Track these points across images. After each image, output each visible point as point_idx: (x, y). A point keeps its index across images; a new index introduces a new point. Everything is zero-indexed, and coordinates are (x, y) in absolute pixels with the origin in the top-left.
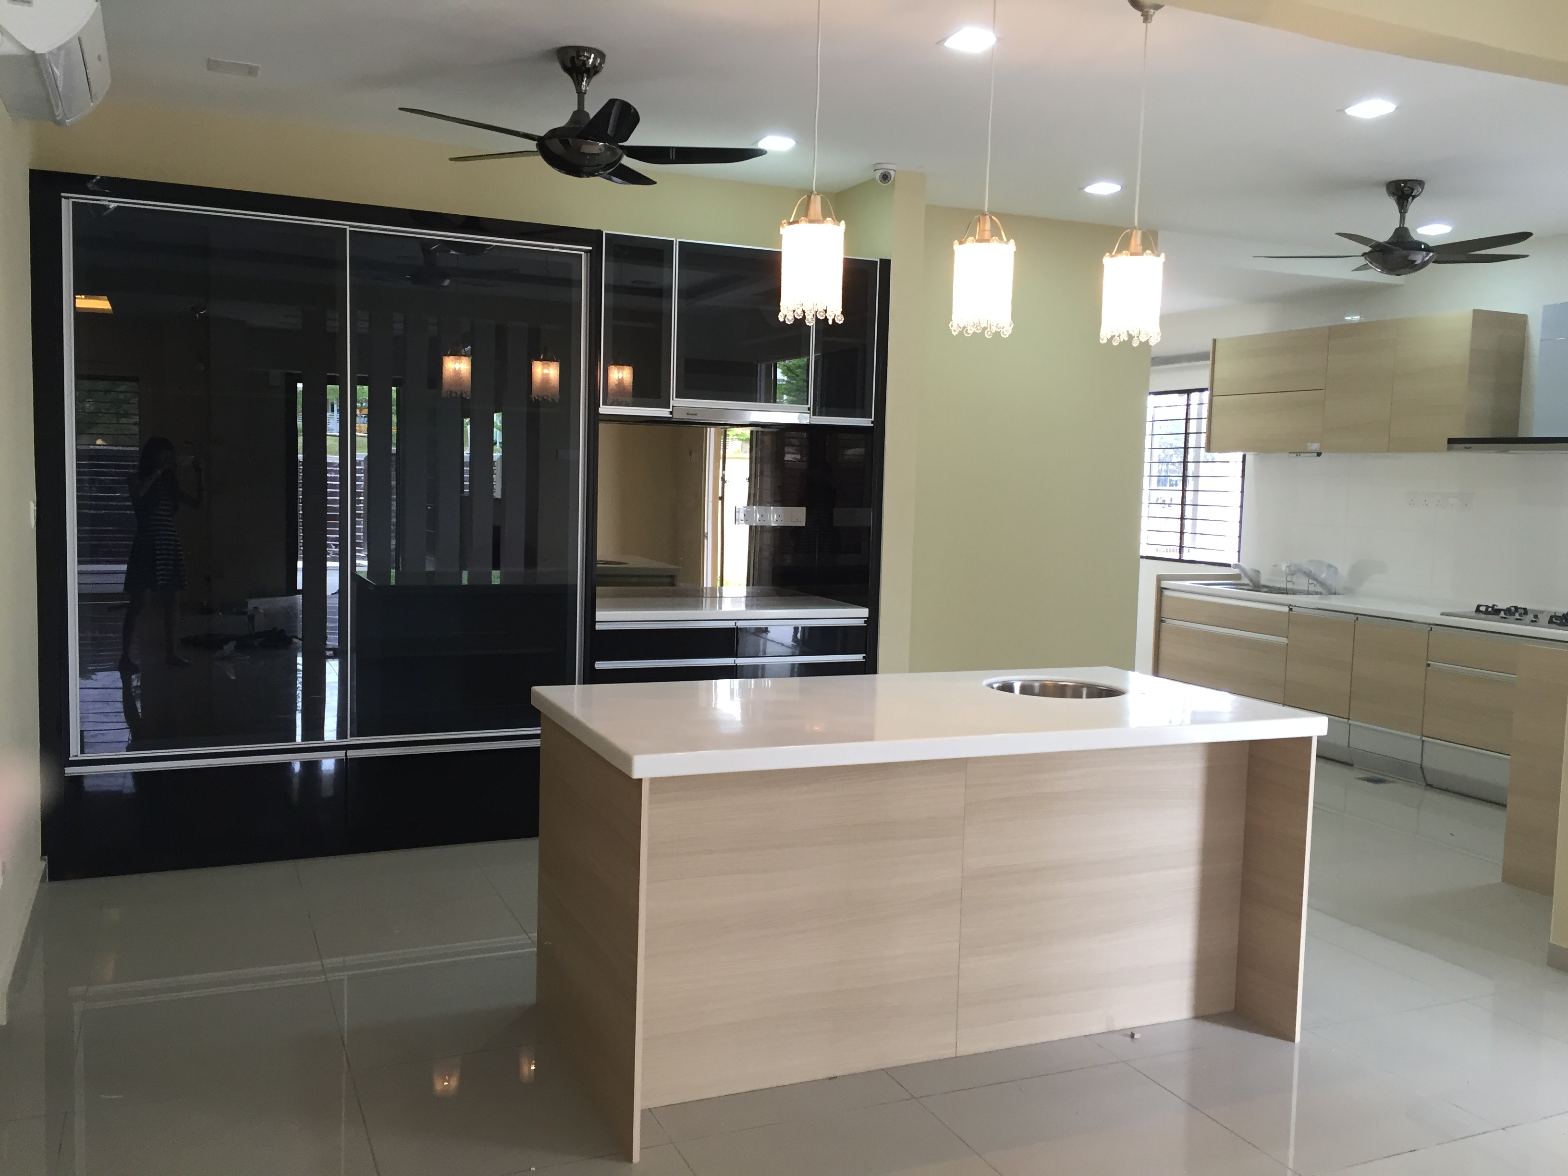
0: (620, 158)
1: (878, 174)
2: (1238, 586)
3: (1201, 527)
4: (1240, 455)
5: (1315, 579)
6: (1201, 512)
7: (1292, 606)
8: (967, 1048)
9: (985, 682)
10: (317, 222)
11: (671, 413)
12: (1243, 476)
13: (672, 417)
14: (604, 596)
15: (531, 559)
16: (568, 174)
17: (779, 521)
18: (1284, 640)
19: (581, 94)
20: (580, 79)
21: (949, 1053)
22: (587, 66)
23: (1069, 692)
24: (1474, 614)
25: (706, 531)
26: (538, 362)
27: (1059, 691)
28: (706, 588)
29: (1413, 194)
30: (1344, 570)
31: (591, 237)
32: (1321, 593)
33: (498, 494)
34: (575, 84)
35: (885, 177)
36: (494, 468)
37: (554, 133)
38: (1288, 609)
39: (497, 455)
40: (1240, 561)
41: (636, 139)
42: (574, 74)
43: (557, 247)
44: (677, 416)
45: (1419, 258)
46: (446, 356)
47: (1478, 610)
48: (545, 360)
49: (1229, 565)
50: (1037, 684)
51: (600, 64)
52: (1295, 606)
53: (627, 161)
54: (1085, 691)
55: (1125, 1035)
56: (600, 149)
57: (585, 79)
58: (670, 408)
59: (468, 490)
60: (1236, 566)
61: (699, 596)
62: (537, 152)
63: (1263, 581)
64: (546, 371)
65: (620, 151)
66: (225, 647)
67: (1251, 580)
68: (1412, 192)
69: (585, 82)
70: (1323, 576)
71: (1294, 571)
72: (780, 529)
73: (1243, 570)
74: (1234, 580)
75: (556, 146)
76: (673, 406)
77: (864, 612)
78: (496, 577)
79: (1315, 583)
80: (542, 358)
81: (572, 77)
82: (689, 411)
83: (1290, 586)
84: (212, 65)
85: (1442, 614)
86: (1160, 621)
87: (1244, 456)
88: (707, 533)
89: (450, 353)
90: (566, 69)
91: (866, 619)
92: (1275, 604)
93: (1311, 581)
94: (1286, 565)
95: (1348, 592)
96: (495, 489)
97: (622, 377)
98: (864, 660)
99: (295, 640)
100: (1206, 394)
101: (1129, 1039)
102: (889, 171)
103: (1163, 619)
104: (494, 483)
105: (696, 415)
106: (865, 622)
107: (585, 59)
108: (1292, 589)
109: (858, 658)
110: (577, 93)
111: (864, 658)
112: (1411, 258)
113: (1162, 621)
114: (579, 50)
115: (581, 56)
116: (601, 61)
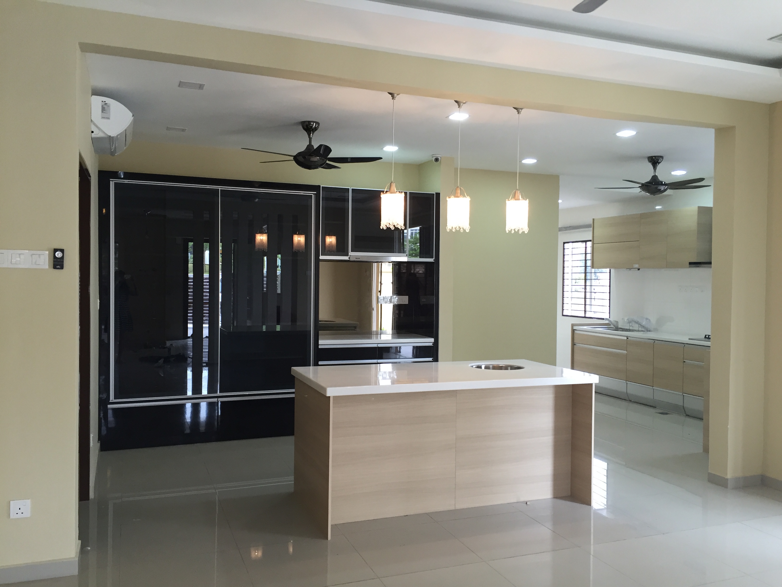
0: (326, 161)
1: (434, 158)
2: (609, 329)
3: (593, 302)
4: (608, 270)
5: (641, 325)
6: (594, 295)
7: (628, 337)
8: (460, 506)
9: (470, 365)
10: (208, 187)
11: (349, 258)
12: (611, 279)
13: (349, 260)
14: (322, 335)
15: (294, 319)
16: (305, 168)
18: (625, 352)
19: (310, 139)
20: (310, 133)
21: (452, 508)
22: (313, 128)
24: (704, 339)
26: (296, 235)
29: (659, 162)
30: (653, 320)
31: (316, 188)
32: (644, 331)
33: (279, 291)
34: (308, 135)
35: (437, 160)
36: (277, 278)
37: (299, 154)
38: (626, 338)
39: (279, 272)
40: (610, 317)
41: (331, 156)
42: (308, 131)
43: (302, 193)
44: (351, 259)
45: (662, 188)
46: (257, 234)
47: (705, 337)
48: (299, 234)
49: (603, 319)
51: (318, 126)
52: (629, 337)
53: (329, 162)
55: (524, 503)
56: (318, 159)
57: (312, 133)
58: (348, 256)
59: (266, 289)
60: (607, 319)
62: (293, 160)
63: (620, 326)
64: (299, 239)
66: (159, 361)
67: (614, 326)
68: (658, 161)
69: (312, 134)
70: (644, 323)
71: (631, 321)
73: (610, 321)
74: (607, 326)
75: (301, 159)
76: (350, 255)
77: (432, 340)
78: (278, 328)
80: (297, 233)
82: (357, 257)
84: (168, 129)
85: (689, 339)
86: (573, 344)
87: (610, 270)
89: (259, 232)
90: (304, 129)
92: (620, 336)
94: (627, 318)
95: (656, 330)
96: (278, 289)
97: (332, 241)
99: (189, 359)
100: (589, 244)
102: (438, 157)
103: (575, 344)
104: (277, 286)
105: (359, 259)
106: (433, 344)
107: (312, 125)
108: (632, 329)
110: (309, 138)
111: (434, 359)
112: (659, 188)
114: (309, 122)
115: (310, 125)
116: (317, 125)
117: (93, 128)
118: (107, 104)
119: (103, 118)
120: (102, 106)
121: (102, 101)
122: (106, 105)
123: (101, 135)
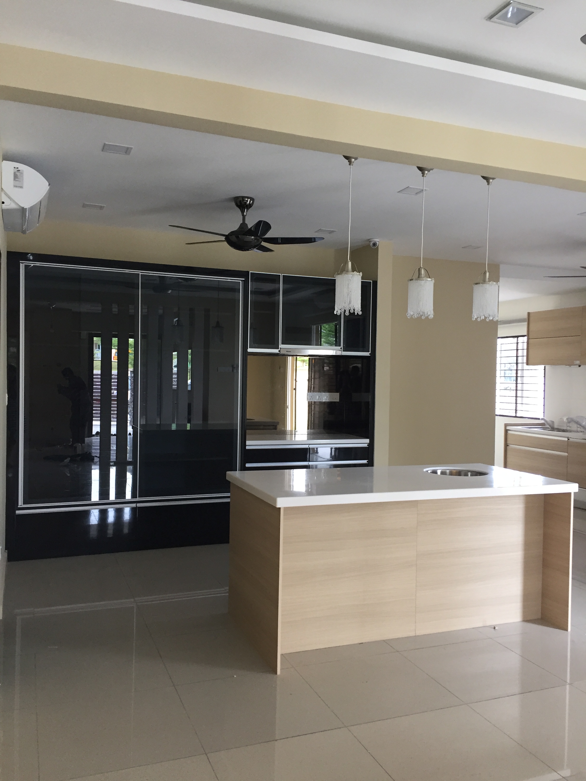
0: (261, 243)
1: (371, 243)
2: (544, 429)
3: (525, 400)
4: (543, 366)
6: (525, 394)
7: (568, 437)
8: (421, 632)
9: (424, 471)
11: (279, 351)
12: (545, 377)
13: (280, 353)
14: (250, 435)
15: (205, 417)
17: (327, 399)
18: (566, 454)
20: (243, 210)
21: (412, 634)
22: (247, 204)
23: (462, 473)
25: (287, 405)
27: (459, 473)
28: (288, 430)
31: (244, 274)
32: (583, 432)
34: (241, 212)
35: (374, 245)
37: (232, 233)
38: (567, 439)
40: (545, 417)
41: (268, 235)
42: (241, 209)
43: (229, 279)
44: (282, 352)
49: (539, 419)
50: (448, 471)
52: (570, 438)
53: (263, 244)
54: (469, 474)
55: (492, 628)
56: (252, 239)
58: (279, 349)
60: (542, 419)
61: (284, 434)
62: (225, 241)
63: (556, 426)
65: (261, 240)
66: (65, 461)
67: (550, 426)
69: (245, 211)
70: (584, 423)
71: (570, 421)
72: (327, 403)
73: (546, 421)
74: (542, 426)
75: (234, 239)
77: (367, 441)
78: (188, 427)
79: (580, 427)
81: (240, 209)
83: (568, 428)
84: (84, 205)
86: (506, 445)
87: (545, 367)
88: (288, 406)
90: (237, 206)
91: (368, 444)
92: (561, 437)
93: (579, 426)
94: (566, 418)
98: (367, 463)
99: (95, 458)
100: (526, 338)
101: (493, 629)
102: (376, 242)
103: (508, 444)
105: (286, 351)
106: (368, 445)
107: (246, 201)
109: (365, 462)
110: (242, 215)
111: (367, 462)
113: (508, 446)
114: (243, 197)
115: (244, 200)
116: (252, 202)
117: (4, 199)
118: (20, 170)
119: (15, 186)
120: (15, 173)
121: (15, 168)
122: (18, 172)
123: (13, 206)
